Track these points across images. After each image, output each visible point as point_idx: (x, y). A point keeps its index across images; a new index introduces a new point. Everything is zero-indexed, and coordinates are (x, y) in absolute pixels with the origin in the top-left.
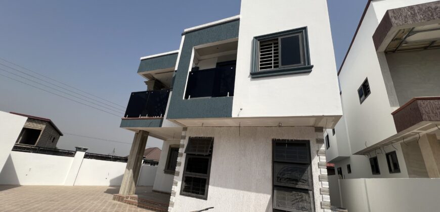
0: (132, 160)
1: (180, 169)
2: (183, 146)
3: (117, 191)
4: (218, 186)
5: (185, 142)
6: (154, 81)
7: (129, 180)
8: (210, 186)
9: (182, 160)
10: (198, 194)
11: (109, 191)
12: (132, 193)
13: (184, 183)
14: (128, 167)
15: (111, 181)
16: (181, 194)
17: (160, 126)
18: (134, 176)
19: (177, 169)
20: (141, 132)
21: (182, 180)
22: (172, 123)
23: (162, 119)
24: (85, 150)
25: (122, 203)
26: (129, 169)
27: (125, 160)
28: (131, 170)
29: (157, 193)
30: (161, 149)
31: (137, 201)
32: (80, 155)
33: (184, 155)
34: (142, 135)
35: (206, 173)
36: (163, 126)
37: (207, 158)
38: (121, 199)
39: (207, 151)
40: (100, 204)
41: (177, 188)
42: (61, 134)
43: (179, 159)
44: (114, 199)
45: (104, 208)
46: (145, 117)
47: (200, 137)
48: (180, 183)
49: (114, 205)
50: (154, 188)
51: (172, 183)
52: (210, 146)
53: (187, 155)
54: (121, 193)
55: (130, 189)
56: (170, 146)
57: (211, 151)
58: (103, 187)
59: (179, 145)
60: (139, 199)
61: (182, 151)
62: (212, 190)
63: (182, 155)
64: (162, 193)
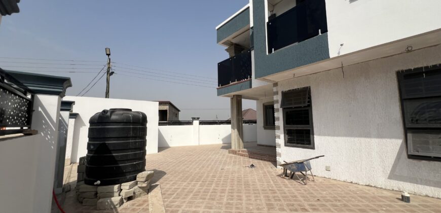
0: (234, 121)
1: (280, 123)
2: (277, 102)
3: (230, 147)
4: (325, 135)
5: (279, 98)
6: (233, 47)
7: (236, 138)
8: (315, 136)
9: (279, 115)
10: (304, 144)
11: (223, 148)
12: (241, 148)
13: (287, 136)
14: (233, 128)
15: (223, 140)
16: (285, 145)
17: (251, 87)
18: (239, 134)
19: (277, 123)
20: (235, 97)
21: (284, 134)
22: (260, 81)
23: (251, 81)
24: (198, 118)
25: (236, 156)
26: (234, 129)
27: (228, 122)
28: (236, 130)
29: (262, 147)
30: (256, 110)
31: (247, 154)
32: (196, 123)
33: (281, 110)
34: (237, 99)
35: (308, 124)
36: (253, 86)
37: (307, 108)
38: (234, 152)
39: (304, 103)
40: (221, 157)
41: (281, 140)
42: (179, 111)
43: (276, 115)
44: (229, 153)
45: (224, 159)
46: (234, 83)
47: (293, 90)
48: (282, 136)
49: (231, 157)
50: (258, 143)
51: (275, 137)
52: (307, 96)
53: (284, 109)
54: (233, 148)
55: (239, 145)
56: (263, 105)
57: (310, 102)
58: (218, 145)
59: (273, 102)
60: (248, 152)
61: (277, 106)
62: (317, 139)
63: (278, 110)
64: (266, 146)
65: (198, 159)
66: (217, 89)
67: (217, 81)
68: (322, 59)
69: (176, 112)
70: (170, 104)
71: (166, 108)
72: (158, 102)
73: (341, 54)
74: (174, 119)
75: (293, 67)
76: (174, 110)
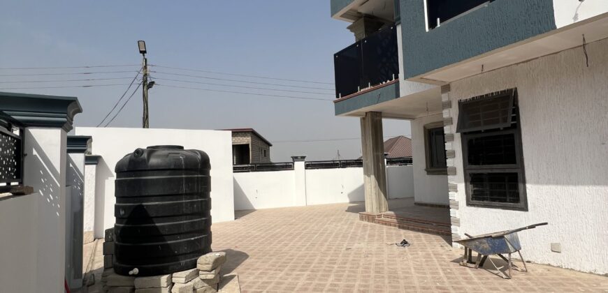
0: (369, 161)
1: (456, 161)
2: (450, 121)
3: (364, 210)
4: (548, 182)
5: (453, 113)
6: (362, 20)
7: (374, 191)
8: (528, 186)
9: (455, 146)
10: (505, 201)
11: (351, 210)
12: (383, 209)
13: (471, 187)
14: (367, 173)
15: (349, 195)
16: (469, 204)
17: (398, 95)
18: (379, 185)
19: (450, 163)
20: (369, 115)
21: (466, 181)
22: (415, 83)
23: (397, 83)
24: (303, 158)
25: (374, 224)
26: (369, 176)
27: (358, 163)
28: (373, 177)
29: (425, 207)
30: (410, 138)
31: (395, 220)
32: (299, 165)
33: (458, 136)
34: (372, 120)
35: (514, 162)
36: (402, 94)
37: (510, 132)
38: (371, 218)
39: (505, 120)
40: (346, 227)
41: (458, 193)
42: (269, 145)
43: (448, 146)
44: (362, 218)
45: (352, 231)
46: (367, 89)
47: (482, 96)
48: (461, 187)
49: (364, 226)
50: (417, 200)
51: (446, 189)
52: (511, 107)
53: (464, 135)
54: (368, 210)
55: (380, 208)
56: (425, 128)
57: (516, 118)
58: (342, 204)
59: (442, 122)
60: (397, 217)
61: (448, 130)
62: (532, 191)
63: (452, 138)
64: (432, 206)
65: (304, 232)
66: (335, 102)
67: (334, 87)
68: (541, 32)
69: (264, 146)
70: (253, 133)
71: (246, 140)
72: (231, 132)
73: (580, 19)
74: (263, 160)
75: (480, 53)
76: (260, 143)
